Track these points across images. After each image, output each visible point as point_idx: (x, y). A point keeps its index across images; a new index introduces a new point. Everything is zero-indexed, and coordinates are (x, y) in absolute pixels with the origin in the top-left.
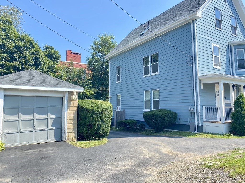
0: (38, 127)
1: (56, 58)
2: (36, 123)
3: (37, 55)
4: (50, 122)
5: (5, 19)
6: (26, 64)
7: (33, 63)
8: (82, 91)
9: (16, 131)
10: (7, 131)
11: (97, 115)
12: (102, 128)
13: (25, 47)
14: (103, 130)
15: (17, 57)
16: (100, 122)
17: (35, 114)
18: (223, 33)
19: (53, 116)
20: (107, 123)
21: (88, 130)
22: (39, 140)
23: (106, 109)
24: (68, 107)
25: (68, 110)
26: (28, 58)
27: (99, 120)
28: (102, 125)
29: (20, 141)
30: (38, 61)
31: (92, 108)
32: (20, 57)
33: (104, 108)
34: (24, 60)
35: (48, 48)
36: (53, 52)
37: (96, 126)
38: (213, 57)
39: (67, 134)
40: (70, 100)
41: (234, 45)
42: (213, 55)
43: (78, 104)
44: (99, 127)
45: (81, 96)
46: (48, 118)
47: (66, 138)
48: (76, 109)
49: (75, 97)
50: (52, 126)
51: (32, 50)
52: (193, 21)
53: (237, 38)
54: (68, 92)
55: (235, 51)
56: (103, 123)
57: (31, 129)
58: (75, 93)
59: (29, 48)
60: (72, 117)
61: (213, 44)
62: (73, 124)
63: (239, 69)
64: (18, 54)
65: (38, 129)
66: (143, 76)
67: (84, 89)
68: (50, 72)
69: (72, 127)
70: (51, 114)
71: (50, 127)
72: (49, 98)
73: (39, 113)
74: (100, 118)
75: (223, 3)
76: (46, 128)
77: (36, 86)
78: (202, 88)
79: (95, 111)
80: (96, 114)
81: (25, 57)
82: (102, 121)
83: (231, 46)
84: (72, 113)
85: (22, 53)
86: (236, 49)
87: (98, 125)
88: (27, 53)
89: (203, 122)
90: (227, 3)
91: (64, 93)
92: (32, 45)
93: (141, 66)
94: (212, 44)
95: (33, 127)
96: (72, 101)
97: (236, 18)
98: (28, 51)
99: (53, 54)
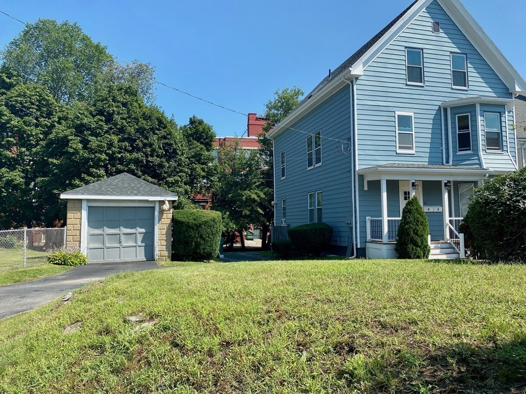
0: (126, 242)
1: (207, 138)
2: (123, 237)
3: (169, 139)
4: (140, 238)
5: (128, 86)
6: (152, 156)
7: (163, 152)
8: (176, 198)
9: (101, 246)
10: (92, 246)
11: (193, 230)
12: (202, 247)
13: (152, 129)
14: (204, 249)
15: (141, 145)
16: (199, 239)
17: (121, 227)
18: (425, 88)
19: (143, 230)
20: (209, 240)
21: (185, 248)
22: (126, 257)
23: (206, 222)
24: (160, 220)
25: (160, 223)
26: (156, 146)
27: (197, 236)
28: (202, 242)
29: (106, 257)
30: (171, 149)
31: (188, 221)
32: (145, 145)
33: (203, 220)
34: (149, 149)
35: (195, 122)
36: (201, 129)
37: (194, 243)
38: (397, 134)
39: (157, 252)
40: (162, 212)
41: (451, 108)
42: (397, 132)
43: (173, 216)
44: (198, 245)
45: (176, 206)
46: (137, 232)
47: (157, 257)
48: (169, 221)
49: (166, 206)
50: (142, 242)
51: (162, 132)
52: (352, 82)
53: (469, 92)
54: (159, 201)
55: (453, 119)
56: (204, 240)
57: (118, 245)
58: (167, 202)
59: (158, 130)
60: (164, 232)
61: (398, 113)
62: (165, 240)
63: (459, 151)
64: (142, 141)
65: (126, 245)
66: (307, 168)
67: (179, 197)
68: (195, 164)
69: (165, 244)
70: (141, 228)
71: (140, 243)
72: (137, 208)
73: (126, 227)
74: (198, 234)
75: (430, 33)
76: (135, 244)
77: (118, 195)
78: (366, 188)
79: (191, 224)
80: (193, 228)
81: (151, 145)
82: (201, 237)
83: (445, 110)
84: (165, 227)
85: (147, 138)
86: (455, 114)
87: (195, 242)
88: (155, 137)
89: (366, 242)
90: (441, 30)
91: (155, 202)
92: (163, 124)
93: (304, 152)
94: (396, 112)
95: (120, 242)
96: (164, 212)
97: (466, 54)
98: (156, 134)
99: (203, 132)
